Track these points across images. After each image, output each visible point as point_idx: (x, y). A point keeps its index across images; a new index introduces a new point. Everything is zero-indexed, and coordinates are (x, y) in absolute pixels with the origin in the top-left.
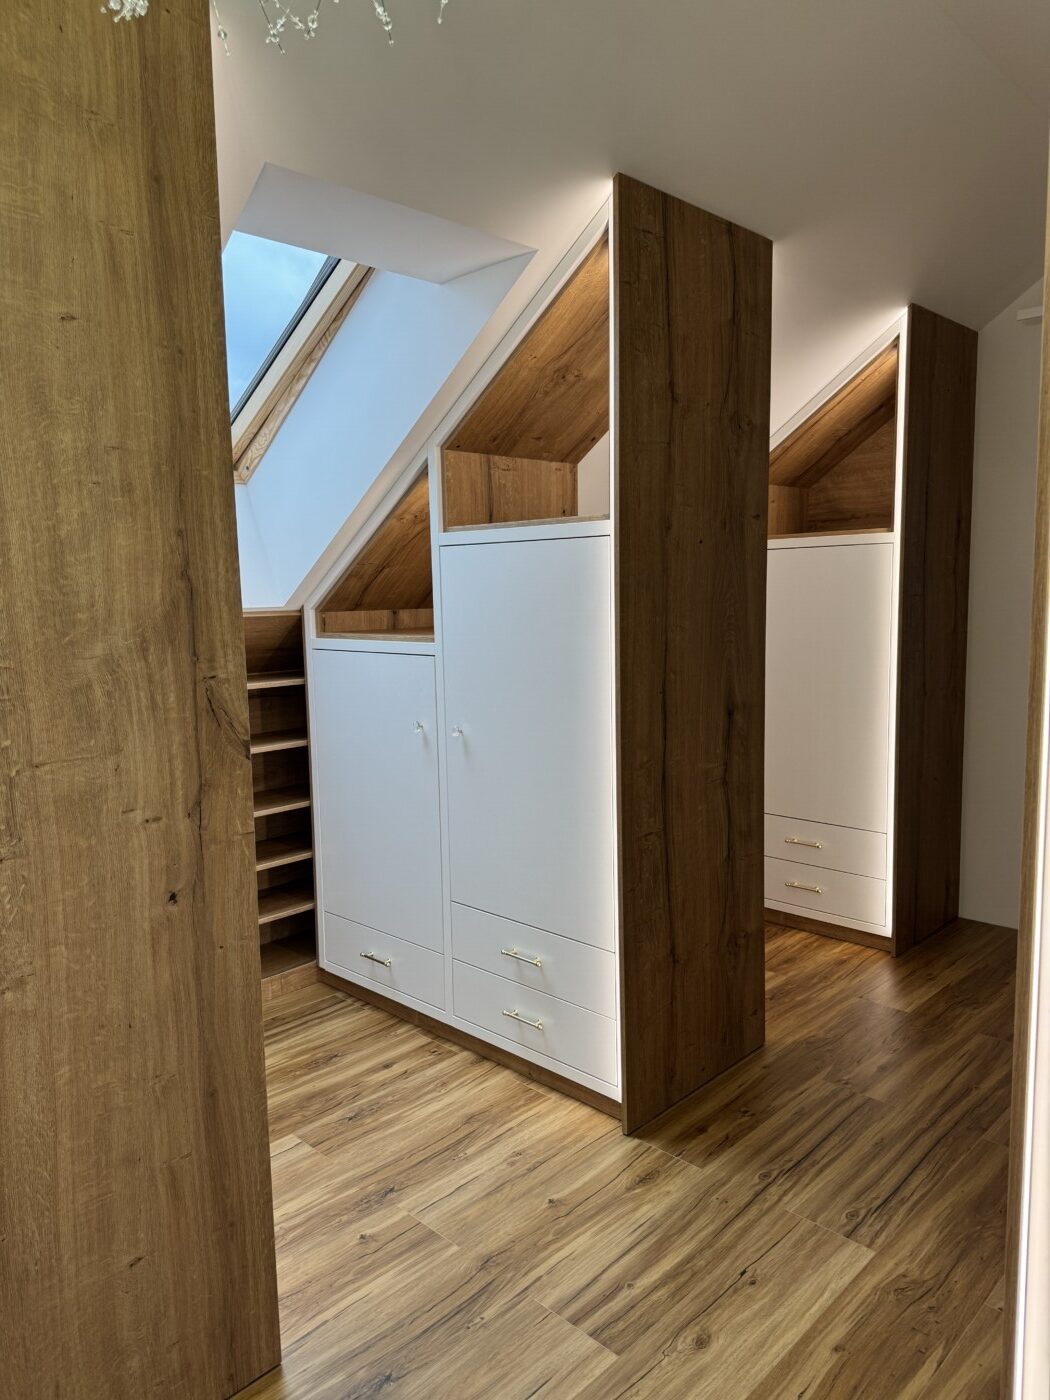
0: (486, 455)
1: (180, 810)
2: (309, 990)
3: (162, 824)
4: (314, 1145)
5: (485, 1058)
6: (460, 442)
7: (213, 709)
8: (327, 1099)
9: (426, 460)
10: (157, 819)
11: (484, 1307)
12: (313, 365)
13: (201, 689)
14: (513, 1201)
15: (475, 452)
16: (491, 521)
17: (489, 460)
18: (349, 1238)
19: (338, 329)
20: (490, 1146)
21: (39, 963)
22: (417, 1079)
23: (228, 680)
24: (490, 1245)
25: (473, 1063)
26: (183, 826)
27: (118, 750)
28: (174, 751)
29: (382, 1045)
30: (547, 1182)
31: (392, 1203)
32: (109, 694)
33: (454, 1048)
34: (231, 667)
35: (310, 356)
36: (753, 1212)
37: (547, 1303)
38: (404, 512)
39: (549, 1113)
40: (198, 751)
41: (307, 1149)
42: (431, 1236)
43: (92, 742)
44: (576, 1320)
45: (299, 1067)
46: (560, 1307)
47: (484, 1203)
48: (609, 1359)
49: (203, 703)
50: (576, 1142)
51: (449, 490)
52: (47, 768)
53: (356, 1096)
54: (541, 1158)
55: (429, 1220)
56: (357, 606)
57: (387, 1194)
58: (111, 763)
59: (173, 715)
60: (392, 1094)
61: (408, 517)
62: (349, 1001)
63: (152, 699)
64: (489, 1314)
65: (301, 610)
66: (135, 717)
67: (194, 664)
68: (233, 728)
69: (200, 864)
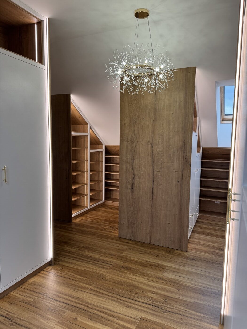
1: (180, 171)
3: (178, 172)
10: (177, 172)
13: (184, 157)
21: (162, 184)
23: (188, 156)
26: (180, 173)
27: (173, 162)
28: (180, 164)
32: (173, 156)
34: (189, 154)
40: (183, 165)
43: (170, 161)
49: (185, 158)
58: (172, 164)
59: (180, 159)
63: (178, 157)
66: (176, 159)
67: (184, 153)
68: (188, 162)
69: (182, 179)
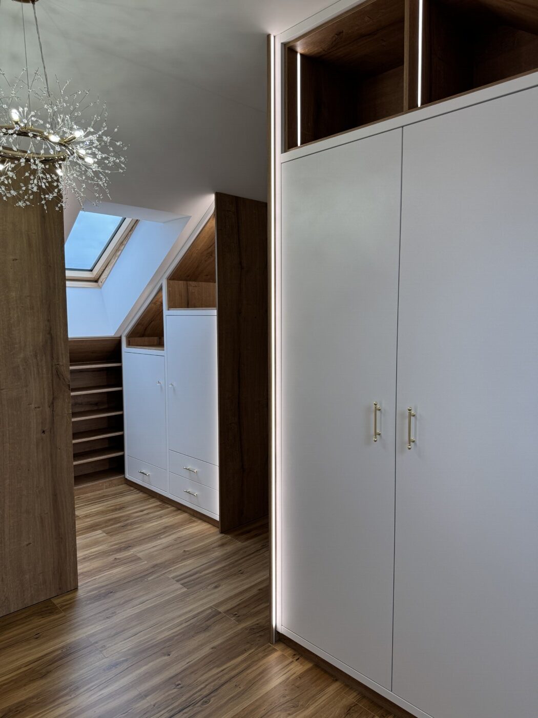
0: (185, 282)
1: (46, 405)
2: (121, 486)
3: (41, 408)
4: (107, 534)
5: (179, 509)
6: (173, 277)
7: (57, 374)
8: (116, 520)
9: (162, 284)
10: (39, 407)
11: (150, 577)
12: (123, 246)
13: (54, 368)
14: (171, 550)
15: (181, 280)
16: (188, 307)
17: (187, 283)
18: (111, 558)
19: (131, 235)
20: (170, 535)
22: (151, 515)
23: (63, 365)
24: (159, 561)
25: (175, 511)
26: (47, 410)
27: (27, 386)
28: (45, 386)
29: (142, 505)
30: (185, 546)
31: (129, 550)
32: (24, 369)
33: (169, 506)
34: (64, 361)
35: (122, 243)
36: (252, 556)
37: (170, 577)
38: (157, 301)
39: (197, 526)
40: (53, 388)
41: (105, 534)
42: (139, 559)
43: (19, 383)
44: (178, 581)
45: (109, 510)
46: (173, 578)
47: (161, 551)
48: (185, 589)
49: (54, 372)
50: (202, 534)
51: (170, 295)
52: (4, 390)
53: (126, 520)
54: (187, 539)
55: (140, 555)
56: (143, 335)
57: (128, 547)
58: (24, 390)
59: (45, 376)
60: (140, 519)
61: (158, 303)
62: (135, 490)
63: (38, 371)
64: (149, 579)
65: (121, 337)
66: (33, 376)
67: (52, 360)
68: (64, 380)
69: (53, 422)
